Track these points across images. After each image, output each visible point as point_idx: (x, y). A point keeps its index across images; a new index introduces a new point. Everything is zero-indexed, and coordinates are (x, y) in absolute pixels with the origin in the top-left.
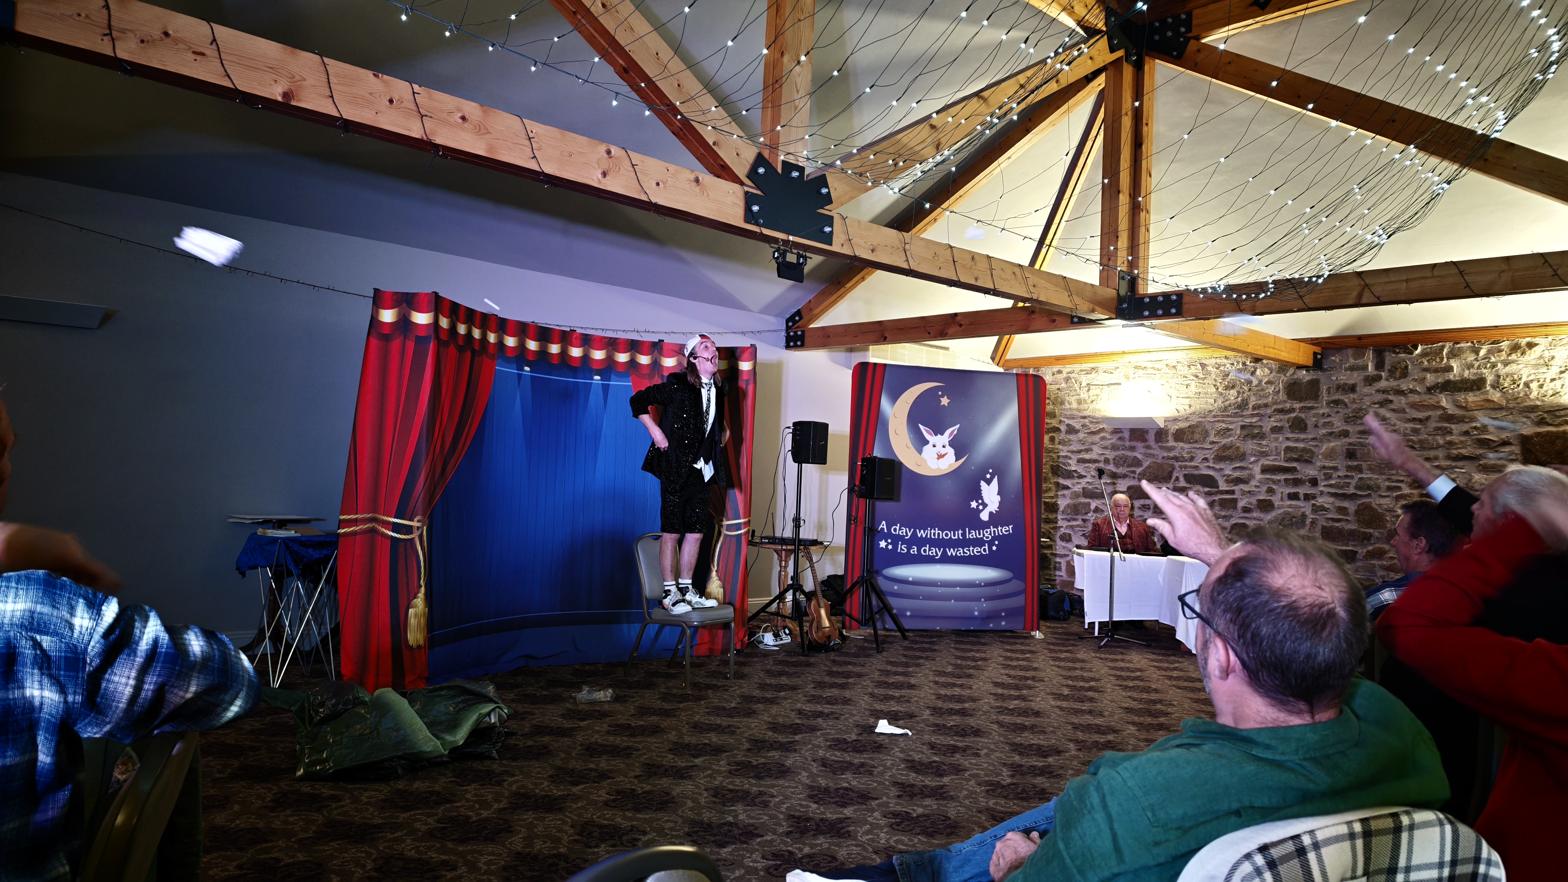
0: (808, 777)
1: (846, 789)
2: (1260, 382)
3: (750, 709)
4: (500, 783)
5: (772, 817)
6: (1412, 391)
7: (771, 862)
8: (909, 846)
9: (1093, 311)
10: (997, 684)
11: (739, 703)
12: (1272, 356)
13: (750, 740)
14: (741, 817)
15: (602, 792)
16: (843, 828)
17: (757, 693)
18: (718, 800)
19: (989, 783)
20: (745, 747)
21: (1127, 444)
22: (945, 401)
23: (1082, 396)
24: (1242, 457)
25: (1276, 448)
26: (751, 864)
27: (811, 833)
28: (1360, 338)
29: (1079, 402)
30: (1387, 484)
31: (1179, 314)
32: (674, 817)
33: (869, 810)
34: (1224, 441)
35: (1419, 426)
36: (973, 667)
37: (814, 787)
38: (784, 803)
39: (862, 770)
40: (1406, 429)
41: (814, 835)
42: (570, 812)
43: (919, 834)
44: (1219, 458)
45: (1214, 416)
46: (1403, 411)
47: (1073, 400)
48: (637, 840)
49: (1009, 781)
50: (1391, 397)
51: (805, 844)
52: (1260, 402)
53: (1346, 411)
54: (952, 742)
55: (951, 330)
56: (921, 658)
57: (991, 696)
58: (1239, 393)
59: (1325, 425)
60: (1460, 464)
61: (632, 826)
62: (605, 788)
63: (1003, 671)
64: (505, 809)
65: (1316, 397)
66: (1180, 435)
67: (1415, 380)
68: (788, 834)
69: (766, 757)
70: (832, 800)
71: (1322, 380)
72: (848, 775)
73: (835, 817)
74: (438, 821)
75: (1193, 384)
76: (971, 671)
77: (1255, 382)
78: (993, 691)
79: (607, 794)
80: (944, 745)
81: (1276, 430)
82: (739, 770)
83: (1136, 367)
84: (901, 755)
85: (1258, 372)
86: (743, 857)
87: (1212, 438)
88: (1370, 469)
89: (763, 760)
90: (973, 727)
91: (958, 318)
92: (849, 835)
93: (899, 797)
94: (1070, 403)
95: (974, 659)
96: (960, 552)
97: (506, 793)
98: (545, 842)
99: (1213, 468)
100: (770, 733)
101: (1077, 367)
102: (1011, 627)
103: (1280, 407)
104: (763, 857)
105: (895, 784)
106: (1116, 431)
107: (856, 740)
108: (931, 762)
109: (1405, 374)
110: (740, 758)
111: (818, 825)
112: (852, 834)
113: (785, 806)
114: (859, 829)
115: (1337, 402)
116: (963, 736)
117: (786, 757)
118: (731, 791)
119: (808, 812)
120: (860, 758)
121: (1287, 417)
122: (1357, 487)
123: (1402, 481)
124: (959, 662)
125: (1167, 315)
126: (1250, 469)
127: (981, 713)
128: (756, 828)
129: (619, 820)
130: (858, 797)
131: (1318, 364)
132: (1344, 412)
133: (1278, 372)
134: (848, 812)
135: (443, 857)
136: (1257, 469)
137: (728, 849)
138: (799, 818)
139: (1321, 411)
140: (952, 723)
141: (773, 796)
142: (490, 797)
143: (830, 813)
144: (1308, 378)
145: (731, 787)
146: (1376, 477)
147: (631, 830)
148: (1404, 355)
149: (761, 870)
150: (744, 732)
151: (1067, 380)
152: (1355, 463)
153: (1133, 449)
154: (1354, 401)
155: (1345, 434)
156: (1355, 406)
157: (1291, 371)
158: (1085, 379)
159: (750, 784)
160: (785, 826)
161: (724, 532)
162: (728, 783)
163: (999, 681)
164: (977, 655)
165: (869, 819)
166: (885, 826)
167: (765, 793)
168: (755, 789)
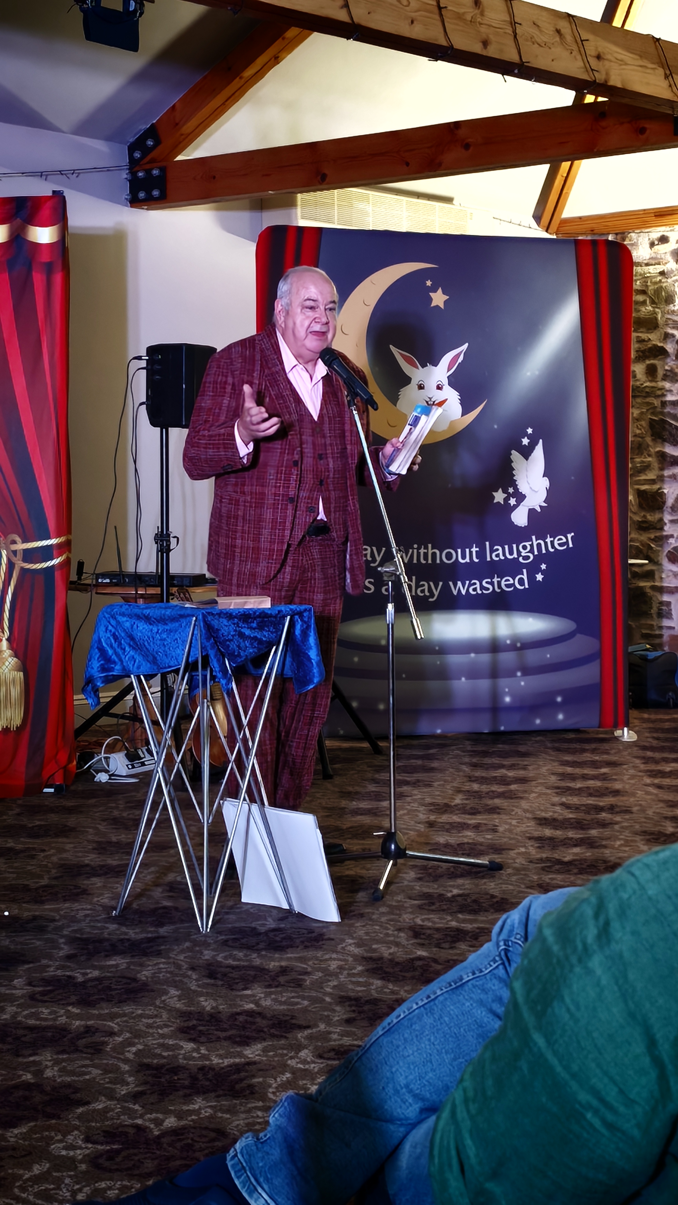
0: (180, 998)
1: (250, 1013)
3: (76, 887)
5: (107, 1070)
7: (100, 1147)
10: (543, 822)
11: (56, 878)
13: (71, 941)
14: (49, 1073)
16: (242, 1080)
17: (91, 859)
20: (61, 953)
22: (439, 299)
26: (64, 1153)
27: (181, 1093)
33: (291, 1047)
36: (501, 795)
37: (190, 1013)
38: (133, 1045)
39: (282, 979)
41: (185, 1096)
51: (167, 1112)
54: (454, 924)
55: (448, 159)
57: (530, 843)
63: (556, 799)
68: (136, 1097)
69: (100, 968)
70: (223, 1034)
72: (257, 991)
73: (226, 1062)
76: (497, 802)
78: (536, 834)
80: (438, 930)
82: (50, 991)
84: (356, 951)
86: (49, 1141)
89: (96, 973)
90: (493, 896)
91: (462, 132)
92: (251, 1092)
93: (349, 1021)
95: (504, 781)
96: (475, 588)
100: (112, 927)
102: (574, 722)
104: (87, 1140)
105: (343, 1000)
107: (274, 930)
108: (413, 960)
110: (51, 972)
111: (194, 1079)
112: (257, 1088)
113: (134, 1049)
114: (272, 1081)
116: (475, 912)
117: (141, 965)
118: (32, 1029)
119: (176, 1057)
120: (281, 959)
124: (476, 786)
127: (510, 871)
128: (77, 1090)
130: (273, 1026)
134: (253, 1052)
137: (21, 1130)
138: (158, 1068)
140: (456, 891)
141: (112, 1034)
143: (221, 1056)
145: (32, 1022)
149: (81, 1162)
150: (61, 928)
159: (69, 1015)
160: (131, 1084)
161: (20, 564)
162: (26, 1017)
163: (548, 815)
164: (511, 774)
165: (292, 1063)
166: (320, 1072)
167: (97, 1030)
168: (78, 1023)
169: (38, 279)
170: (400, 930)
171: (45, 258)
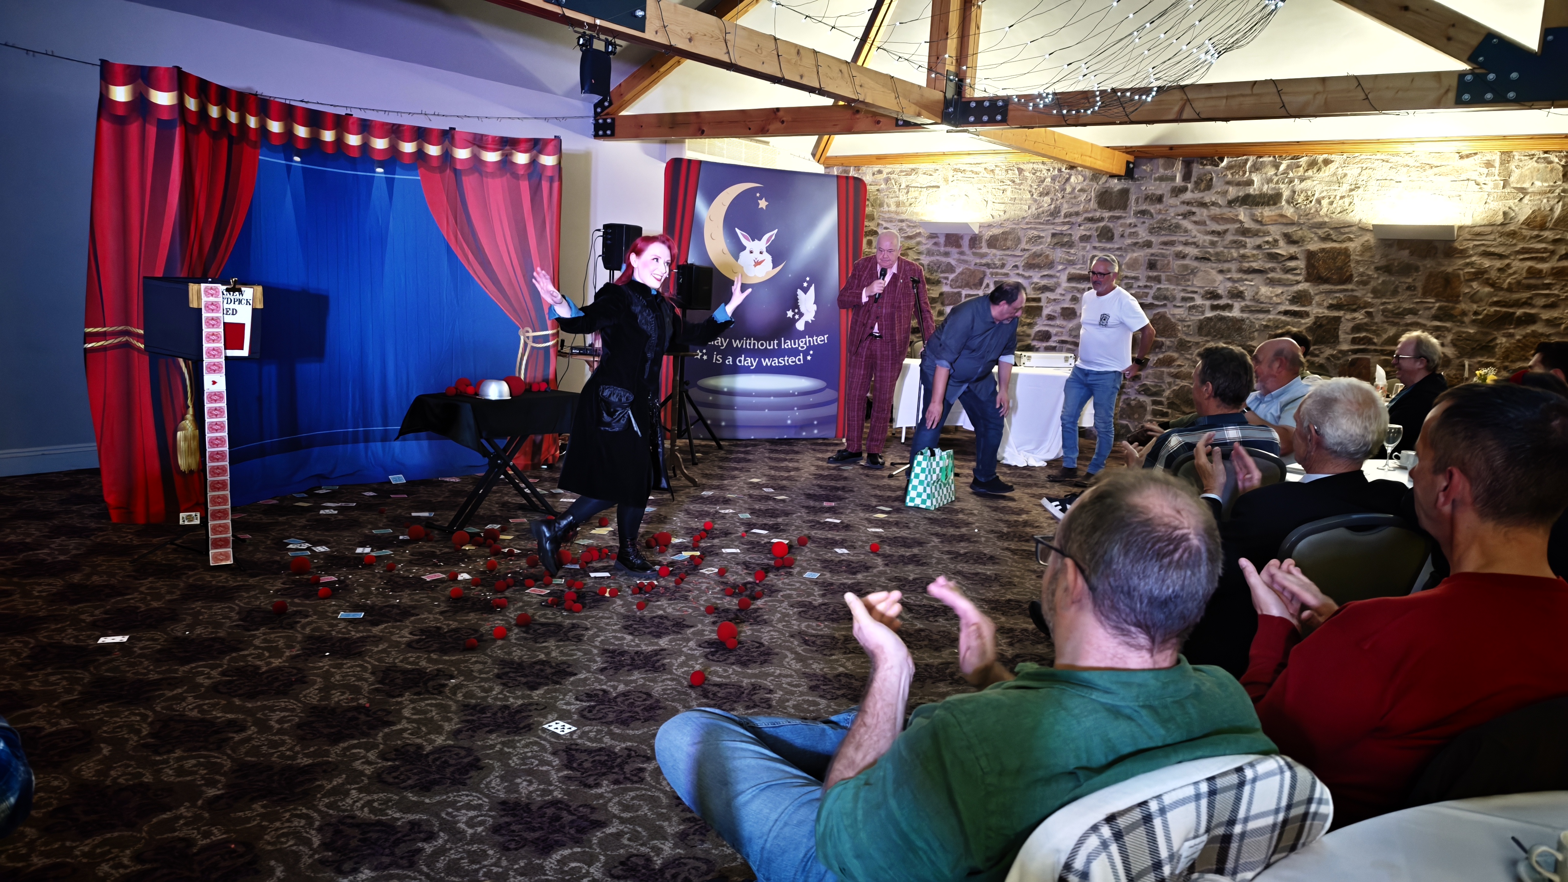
0: (623, 606)
1: (661, 617)
2: (1074, 189)
4: (292, 626)
5: (587, 652)
6: (1214, 204)
7: (584, 704)
8: (724, 677)
9: (919, 115)
10: (809, 496)
12: (1088, 164)
14: (554, 654)
15: (405, 632)
16: (659, 660)
18: (529, 636)
19: (801, 604)
21: (942, 249)
22: (763, 204)
23: (901, 198)
24: (1051, 265)
25: (1084, 256)
26: (565, 707)
27: (626, 669)
28: (1171, 148)
29: (898, 205)
30: (1183, 294)
31: (1004, 121)
32: (482, 658)
33: (684, 640)
34: (1035, 249)
35: (1216, 239)
36: (787, 478)
37: (629, 616)
38: (598, 636)
39: (677, 595)
40: (1204, 241)
41: (629, 670)
42: (370, 657)
43: (733, 664)
44: (1029, 266)
45: (1027, 223)
46: (1203, 223)
47: (892, 202)
48: (445, 685)
49: (820, 601)
50: (1194, 209)
51: (619, 681)
52: (1071, 210)
53: (1151, 222)
54: (767, 561)
55: (772, 127)
56: (736, 469)
57: (803, 510)
58: (1052, 200)
59: (1132, 234)
60: (1250, 277)
61: (438, 670)
62: (407, 627)
63: (816, 481)
64: (297, 656)
65: (1124, 206)
66: (993, 242)
67: (1218, 193)
68: (602, 670)
70: (648, 630)
71: (1132, 190)
72: (664, 602)
73: (650, 648)
74: (223, 674)
75: (1009, 189)
76: (784, 482)
77: (1069, 189)
78: (807, 503)
79: (411, 633)
80: (758, 564)
81: (1085, 239)
83: (955, 170)
85: (1073, 179)
86: (556, 699)
87: (1023, 245)
88: (1169, 280)
91: (780, 114)
92: (664, 668)
93: (714, 623)
94: (888, 206)
95: (788, 470)
96: (775, 362)
97: (299, 637)
98: (343, 693)
99: (1023, 276)
101: (897, 167)
102: (824, 434)
103: (1090, 215)
104: (577, 699)
105: (710, 609)
106: (933, 236)
108: (746, 584)
109: (1209, 186)
111: (633, 659)
112: (667, 667)
113: (599, 640)
114: (674, 662)
115: (1143, 213)
118: (543, 624)
119: (622, 644)
121: (1096, 226)
122: (1156, 298)
123: (1196, 292)
124: (773, 472)
125: (992, 121)
126: (1058, 277)
128: (569, 666)
129: (423, 663)
130: (674, 625)
131: (1129, 173)
132: (1149, 222)
133: (1092, 180)
134: (664, 642)
135: (229, 716)
136: (1064, 277)
137: (540, 692)
138: (614, 651)
139: (1128, 221)
141: (587, 629)
142: (281, 643)
143: (646, 645)
144: (1119, 187)
145: (543, 620)
146: (1172, 287)
147: (437, 675)
148: (1209, 167)
151: (887, 180)
152: (1155, 274)
153: (947, 254)
154: (1160, 212)
155: (1149, 244)
156: (1160, 217)
157: (1104, 179)
158: (904, 181)
159: (563, 616)
160: (599, 663)
161: (531, 344)
162: (540, 617)
163: (811, 492)
164: (791, 465)
165: (684, 649)
166: (700, 656)
167: (578, 626)
168: (568, 621)
169: (545, 185)
170: (738, 564)
171: (549, 173)
